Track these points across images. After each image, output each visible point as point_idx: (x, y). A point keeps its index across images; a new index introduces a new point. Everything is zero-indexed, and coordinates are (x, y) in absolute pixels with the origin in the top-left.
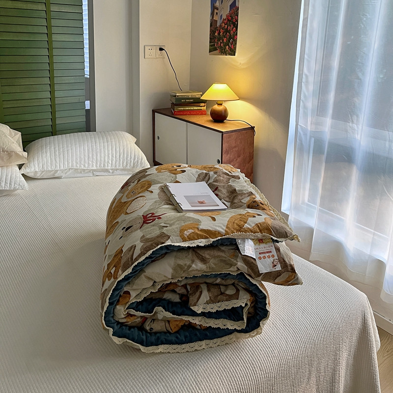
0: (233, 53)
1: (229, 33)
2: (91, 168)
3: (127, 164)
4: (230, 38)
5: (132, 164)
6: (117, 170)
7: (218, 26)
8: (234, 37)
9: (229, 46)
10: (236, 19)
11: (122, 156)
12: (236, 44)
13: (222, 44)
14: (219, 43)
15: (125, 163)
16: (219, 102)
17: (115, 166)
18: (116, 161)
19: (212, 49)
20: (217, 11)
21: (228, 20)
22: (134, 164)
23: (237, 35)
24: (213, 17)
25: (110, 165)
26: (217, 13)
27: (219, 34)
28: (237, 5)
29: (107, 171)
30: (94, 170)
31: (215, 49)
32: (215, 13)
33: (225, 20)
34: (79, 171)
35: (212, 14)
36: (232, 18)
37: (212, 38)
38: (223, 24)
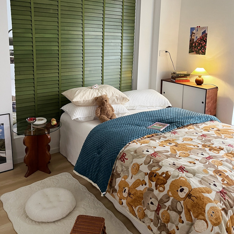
0: (204, 53)
1: (202, 45)
2: (147, 105)
3: (161, 104)
4: (202, 47)
5: (163, 104)
6: (157, 106)
7: (194, 41)
8: (204, 46)
9: (201, 51)
10: (205, 39)
11: (159, 100)
12: (205, 50)
13: (197, 50)
14: (195, 49)
15: (160, 104)
16: (200, 76)
17: (156, 105)
18: (157, 102)
19: (191, 51)
20: (194, 35)
21: (201, 39)
22: (164, 104)
23: (206, 45)
24: (191, 37)
25: (154, 104)
26: (194, 36)
27: (195, 45)
28: (206, 32)
29: (153, 107)
30: (148, 106)
31: (193, 52)
32: (193, 35)
33: (199, 39)
34: (142, 106)
35: (191, 36)
36: (203, 38)
37: (191, 47)
38: (198, 41)
